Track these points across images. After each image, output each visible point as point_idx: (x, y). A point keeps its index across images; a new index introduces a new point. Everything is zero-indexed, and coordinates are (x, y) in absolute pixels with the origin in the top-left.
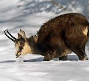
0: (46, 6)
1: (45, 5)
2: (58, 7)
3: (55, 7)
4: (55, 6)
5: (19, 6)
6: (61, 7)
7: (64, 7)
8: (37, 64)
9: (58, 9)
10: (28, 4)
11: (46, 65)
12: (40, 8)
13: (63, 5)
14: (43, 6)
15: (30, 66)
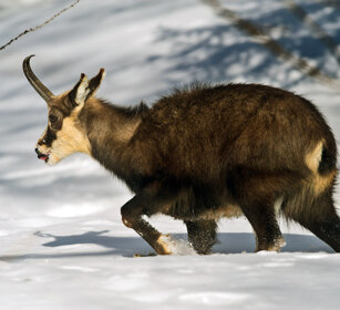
0: (248, 58)
1: (243, 55)
2: (288, 64)
3: (279, 63)
4: (280, 59)
5: (152, 59)
6: (302, 65)
7: (312, 63)
8: (211, 264)
9: (288, 71)
10: (185, 53)
11: (244, 268)
12: (227, 65)
13: (305, 59)
14: (237, 61)
15: (190, 272)
